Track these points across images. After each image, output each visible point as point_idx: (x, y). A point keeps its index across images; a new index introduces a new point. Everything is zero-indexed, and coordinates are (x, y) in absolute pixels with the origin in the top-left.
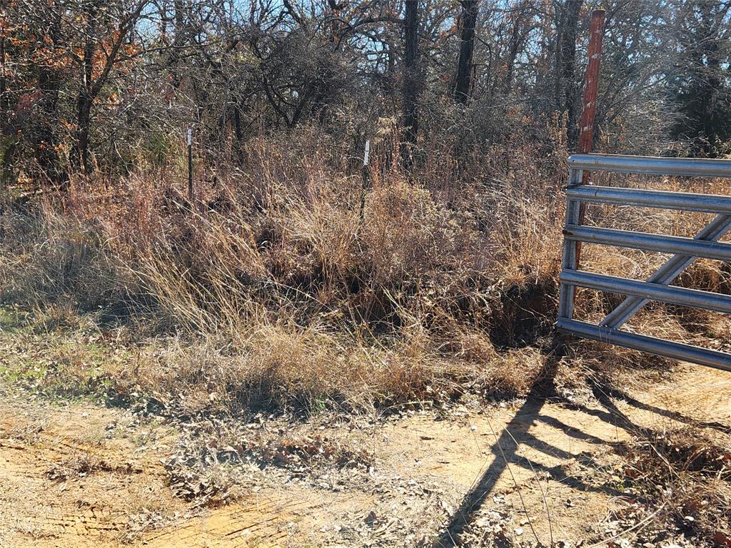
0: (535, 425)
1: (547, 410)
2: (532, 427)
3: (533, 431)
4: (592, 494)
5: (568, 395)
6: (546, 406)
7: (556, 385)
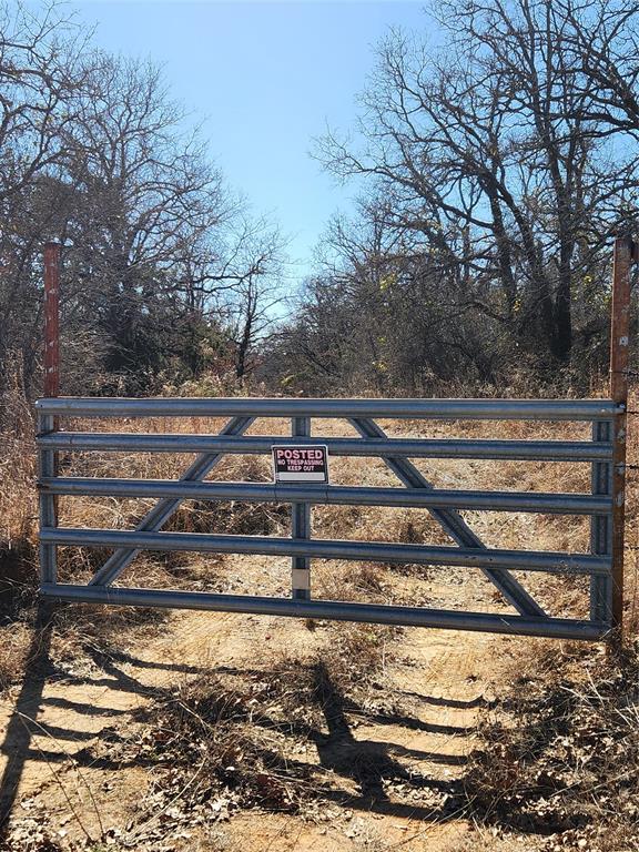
0: (42, 711)
1: (49, 691)
2: (39, 714)
3: (41, 718)
4: (126, 771)
5: (68, 669)
6: (47, 686)
7: (52, 660)
